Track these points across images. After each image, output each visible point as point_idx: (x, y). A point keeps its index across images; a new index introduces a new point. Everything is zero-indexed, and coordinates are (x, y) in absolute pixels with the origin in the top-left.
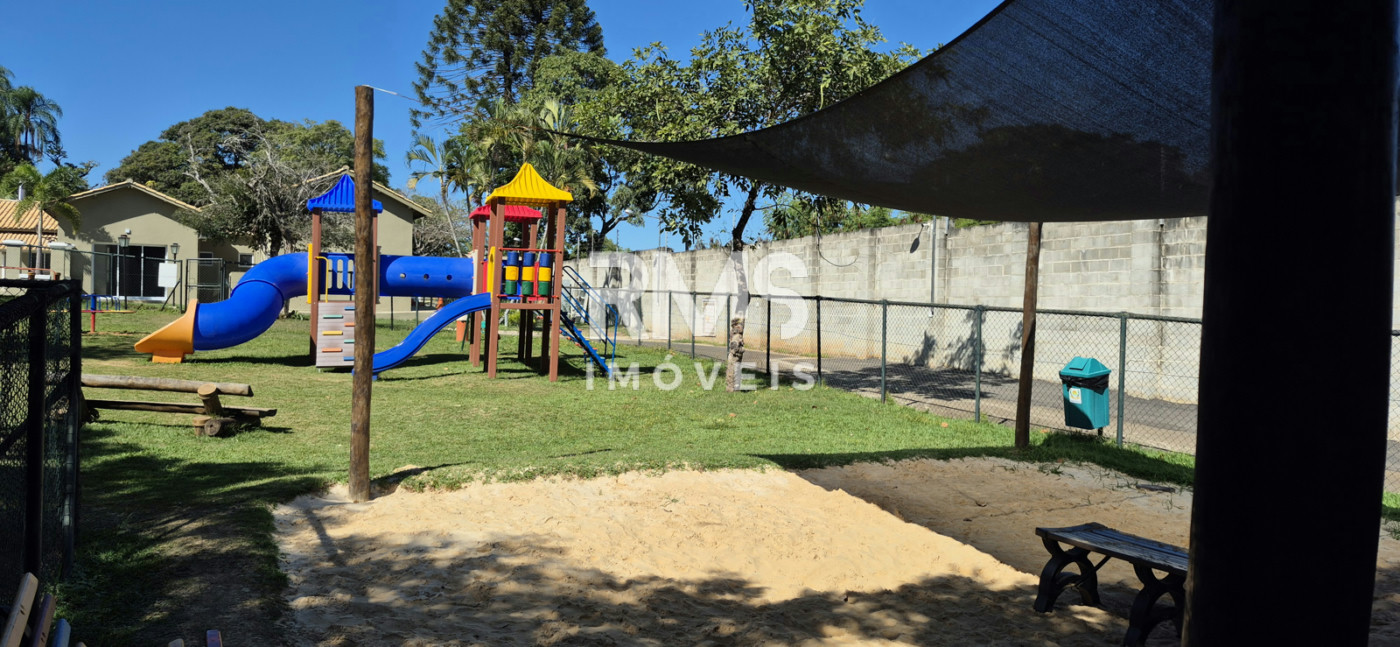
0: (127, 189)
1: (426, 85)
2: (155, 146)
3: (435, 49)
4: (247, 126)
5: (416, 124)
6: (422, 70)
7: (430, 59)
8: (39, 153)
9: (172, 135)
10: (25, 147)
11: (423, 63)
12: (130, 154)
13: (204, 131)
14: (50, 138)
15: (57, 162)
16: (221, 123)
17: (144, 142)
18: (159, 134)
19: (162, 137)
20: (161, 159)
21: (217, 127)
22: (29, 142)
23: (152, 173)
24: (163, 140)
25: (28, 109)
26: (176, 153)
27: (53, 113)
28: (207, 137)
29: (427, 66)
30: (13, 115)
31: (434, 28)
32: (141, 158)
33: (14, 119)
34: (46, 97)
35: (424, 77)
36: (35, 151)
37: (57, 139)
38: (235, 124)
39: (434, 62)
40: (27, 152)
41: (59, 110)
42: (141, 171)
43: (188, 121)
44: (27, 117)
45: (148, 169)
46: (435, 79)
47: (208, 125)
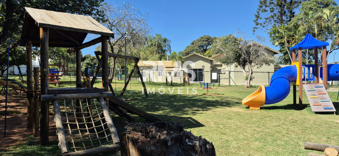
0: (194, 55)
1: (257, 20)
2: (189, 47)
3: (259, 10)
4: (209, 39)
5: (254, 31)
6: (256, 16)
7: (258, 12)
8: (167, 51)
9: (193, 44)
10: (165, 50)
11: (256, 14)
12: (185, 49)
13: (200, 42)
14: (169, 48)
15: (170, 53)
16: (203, 39)
17: (187, 46)
18: (190, 44)
19: (191, 44)
20: (191, 49)
21: (202, 40)
22: (165, 49)
23: (189, 53)
24: (191, 45)
25: (165, 42)
26: (194, 47)
27: (169, 42)
28: (200, 43)
29: (257, 15)
30: (162, 44)
31: (259, 4)
32: (187, 50)
33: (163, 44)
34: (168, 39)
35: (256, 18)
36: (166, 51)
37: (170, 47)
38: (206, 39)
39: (259, 13)
40: (165, 51)
41: (170, 41)
42: (187, 52)
43: (196, 40)
44: (165, 44)
45: (189, 52)
46: (259, 18)
47: (200, 40)
